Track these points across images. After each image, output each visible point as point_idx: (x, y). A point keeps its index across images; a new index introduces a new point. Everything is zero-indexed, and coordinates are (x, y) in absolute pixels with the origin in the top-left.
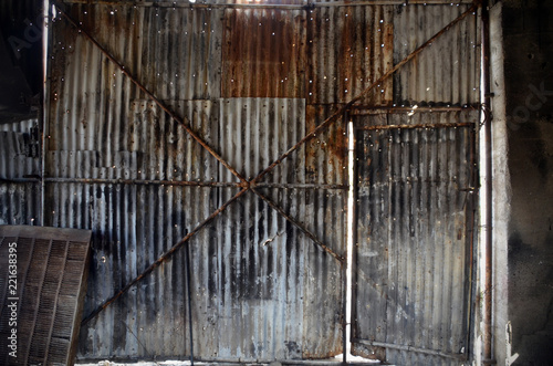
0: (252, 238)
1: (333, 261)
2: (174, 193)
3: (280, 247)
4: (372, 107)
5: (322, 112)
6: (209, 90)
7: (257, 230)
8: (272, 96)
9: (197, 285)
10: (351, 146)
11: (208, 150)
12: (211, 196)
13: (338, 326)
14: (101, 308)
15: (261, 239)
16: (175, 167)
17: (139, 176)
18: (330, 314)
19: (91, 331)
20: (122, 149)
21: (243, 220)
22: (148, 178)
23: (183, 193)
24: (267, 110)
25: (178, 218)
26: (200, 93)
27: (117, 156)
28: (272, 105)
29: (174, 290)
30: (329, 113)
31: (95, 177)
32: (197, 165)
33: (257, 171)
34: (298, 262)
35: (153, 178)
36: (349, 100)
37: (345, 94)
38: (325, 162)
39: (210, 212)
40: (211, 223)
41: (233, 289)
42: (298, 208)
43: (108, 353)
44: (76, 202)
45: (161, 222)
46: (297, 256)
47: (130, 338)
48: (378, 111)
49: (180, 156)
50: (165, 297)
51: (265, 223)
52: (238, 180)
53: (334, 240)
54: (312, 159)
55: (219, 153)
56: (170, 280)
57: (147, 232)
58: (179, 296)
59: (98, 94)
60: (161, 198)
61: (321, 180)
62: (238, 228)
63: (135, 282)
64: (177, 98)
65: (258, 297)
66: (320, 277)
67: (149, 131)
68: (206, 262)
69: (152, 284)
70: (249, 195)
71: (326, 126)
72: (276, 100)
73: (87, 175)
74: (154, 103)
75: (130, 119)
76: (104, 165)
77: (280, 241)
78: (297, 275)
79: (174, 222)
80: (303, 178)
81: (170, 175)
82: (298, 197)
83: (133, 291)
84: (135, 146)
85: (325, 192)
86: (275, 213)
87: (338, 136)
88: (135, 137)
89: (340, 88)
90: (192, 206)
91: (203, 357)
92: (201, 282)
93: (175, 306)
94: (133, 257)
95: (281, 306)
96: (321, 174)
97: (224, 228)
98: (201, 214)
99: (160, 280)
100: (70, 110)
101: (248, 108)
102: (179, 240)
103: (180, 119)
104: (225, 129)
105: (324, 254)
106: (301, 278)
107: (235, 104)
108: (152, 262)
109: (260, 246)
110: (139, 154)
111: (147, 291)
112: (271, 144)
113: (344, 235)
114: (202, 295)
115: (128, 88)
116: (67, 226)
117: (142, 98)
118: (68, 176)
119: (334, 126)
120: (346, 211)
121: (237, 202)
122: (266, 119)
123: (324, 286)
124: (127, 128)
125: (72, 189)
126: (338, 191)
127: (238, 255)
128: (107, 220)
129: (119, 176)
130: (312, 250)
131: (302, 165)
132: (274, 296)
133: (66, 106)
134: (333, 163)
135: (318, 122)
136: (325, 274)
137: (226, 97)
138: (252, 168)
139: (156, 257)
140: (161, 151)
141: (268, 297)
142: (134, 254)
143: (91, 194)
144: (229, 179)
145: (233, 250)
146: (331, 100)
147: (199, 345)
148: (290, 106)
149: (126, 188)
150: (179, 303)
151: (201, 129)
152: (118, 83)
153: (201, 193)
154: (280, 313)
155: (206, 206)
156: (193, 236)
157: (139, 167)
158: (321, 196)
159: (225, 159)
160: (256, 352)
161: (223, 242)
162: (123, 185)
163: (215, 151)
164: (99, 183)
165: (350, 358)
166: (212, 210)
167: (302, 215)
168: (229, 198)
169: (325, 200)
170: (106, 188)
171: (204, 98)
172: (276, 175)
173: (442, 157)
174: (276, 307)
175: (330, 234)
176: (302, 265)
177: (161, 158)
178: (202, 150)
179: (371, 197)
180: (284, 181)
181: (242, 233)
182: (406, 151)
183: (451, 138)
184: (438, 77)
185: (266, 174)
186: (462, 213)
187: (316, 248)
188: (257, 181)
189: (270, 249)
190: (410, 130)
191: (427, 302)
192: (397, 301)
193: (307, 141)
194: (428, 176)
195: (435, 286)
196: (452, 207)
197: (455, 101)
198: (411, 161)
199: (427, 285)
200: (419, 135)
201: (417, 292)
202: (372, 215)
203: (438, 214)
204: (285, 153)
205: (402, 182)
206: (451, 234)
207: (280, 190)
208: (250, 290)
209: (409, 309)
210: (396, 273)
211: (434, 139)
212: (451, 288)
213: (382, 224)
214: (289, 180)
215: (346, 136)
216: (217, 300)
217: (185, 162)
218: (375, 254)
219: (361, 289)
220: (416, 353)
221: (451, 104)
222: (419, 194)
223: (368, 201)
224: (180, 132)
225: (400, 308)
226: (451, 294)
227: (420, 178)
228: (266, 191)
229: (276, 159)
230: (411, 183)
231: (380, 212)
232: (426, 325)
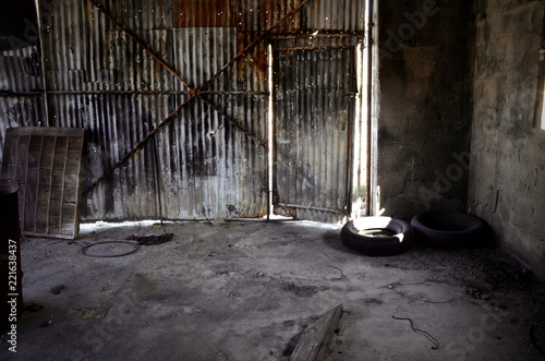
0: (200, 131)
1: (259, 147)
2: (143, 100)
3: (220, 137)
4: (285, 33)
5: (249, 38)
6: (165, 22)
7: (203, 125)
8: (211, 26)
9: (163, 166)
10: (270, 64)
11: (165, 67)
12: (170, 101)
13: (264, 194)
14: (95, 185)
15: (206, 131)
16: (142, 80)
17: (116, 88)
18: (258, 187)
19: (89, 201)
20: (102, 68)
21: (193, 118)
22: (123, 89)
23: (149, 99)
24: (208, 37)
25: (147, 118)
26: (158, 24)
27: (99, 73)
28: (211, 33)
29: (146, 170)
30: (252, 39)
31: (84, 89)
32: (158, 79)
33: (202, 82)
34: (233, 148)
35: (126, 89)
36: (269, 27)
37: (266, 24)
38: (252, 75)
39: (169, 113)
40: (170, 122)
41: (188, 168)
42: (232, 109)
43: (102, 216)
44: (71, 108)
45: (134, 121)
46: (233, 144)
47: (117, 205)
48: (290, 37)
49: (146, 72)
50: (140, 175)
51: (209, 120)
52: (189, 89)
53: (259, 132)
54: (242, 73)
55: (173, 68)
56: (143, 163)
57: (125, 129)
58: (150, 175)
59: (81, 26)
60: (133, 104)
61: (249, 89)
62: (190, 124)
63: (118, 165)
64: (141, 29)
65: (206, 174)
66: (250, 159)
67: (121, 54)
68: (168, 149)
69: (130, 166)
70: (196, 100)
71: (251, 50)
72: (215, 29)
73: (78, 89)
74: (124, 33)
75: (107, 46)
76: (90, 81)
77: (220, 133)
78: (234, 157)
79: (144, 121)
80: (235, 87)
81: (139, 86)
82: (232, 101)
83: (117, 172)
84: (112, 66)
85: (252, 97)
86: (216, 113)
87: (261, 56)
88: (111, 58)
89: (262, 19)
90: (156, 109)
91: (169, 217)
92: (165, 164)
93: (147, 181)
94: (115, 146)
95: (223, 180)
96: (249, 84)
97: (180, 124)
98: (163, 115)
99: (136, 163)
100: (60, 38)
101: (194, 36)
102: (148, 134)
103: (144, 44)
104: (178, 52)
105: (253, 142)
106: (236, 160)
107: (184, 33)
108: (129, 150)
109: (206, 136)
110: (115, 71)
111: (127, 171)
112: (211, 62)
113: (266, 129)
114: (166, 174)
115: (103, 21)
116: (66, 125)
117: (114, 29)
118: (64, 89)
119: (258, 48)
120: (267, 111)
121: (189, 106)
122: (208, 43)
123: (253, 166)
124: (105, 52)
125: (67, 100)
126: (262, 96)
127: (190, 143)
128: (95, 121)
129: (101, 88)
130: (244, 140)
131: (235, 78)
132: (218, 173)
133: (57, 36)
134: (258, 76)
135: (245, 45)
136: (253, 157)
137: (177, 27)
138: (198, 80)
139: (132, 146)
140: (131, 69)
141: (214, 174)
142: (116, 145)
143: (82, 102)
144: (182, 89)
145: (187, 140)
146: (255, 28)
147: (166, 209)
148: (225, 33)
149: (107, 98)
150: (150, 179)
151: (160, 52)
152: (96, 18)
153: (162, 99)
154: (222, 185)
155: (166, 108)
156: (157, 131)
157: (116, 82)
158: (249, 100)
159: (179, 74)
160: (206, 213)
161: (180, 134)
162: (104, 95)
164: (87, 94)
165: (272, 217)
166: (170, 111)
167: (235, 114)
168: (182, 103)
169: (252, 103)
170: (93, 98)
171: (161, 28)
172: (216, 84)
173: (332, 70)
174: (219, 181)
175: (256, 128)
176: (236, 151)
177: (132, 74)
178: (162, 67)
179: (285, 100)
180: (222, 89)
181: (193, 127)
182: (308, 66)
183: (339, 56)
184: (334, 11)
185: (209, 84)
186: (346, 111)
187: (246, 138)
188: (202, 90)
189: (213, 139)
190: (311, 51)
191: (323, 174)
192: (303, 175)
193: (238, 59)
194: (323, 86)
195: (329, 163)
196: (339, 107)
197: (346, 29)
198: (311, 74)
199: (323, 163)
200: (317, 54)
201: (317, 168)
202: (286, 113)
203: (329, 112)
204: (222, 68)
205: (305, 90)
206: (338, 127)
207: (219, 96)
208: (201, 169)
209: (311, 180)
210: (302, 155)
211: (327, 58)
212: (338, 164)
213: (292, 120)
214: (226, 88)
215: (267, 56)
216: (177, 176)
217: (149, 77)
218: (288, 142)
219: (279, 167)
220: (316, 211)
221: (343, 30)
222: (317, 97)
223: (282, 104)
224: (144, 55)
225: (305, 180)
226: (338, 169)
227: (317, 87)
228: (209, 96)
229: (215, 73)
230: (312, 90)
231: (291, 112)
232: (322, 191)
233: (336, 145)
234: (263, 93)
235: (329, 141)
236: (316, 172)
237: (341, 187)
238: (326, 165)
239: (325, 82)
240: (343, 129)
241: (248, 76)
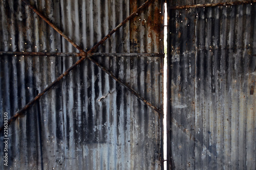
0: (90, 96)
1: (153, 112)
2: (26, 62)
3: (112, 102)
7: (93, 89)
9: (47, 134)
10: (166, 23)
11: (52, 27)
12: (57, 64)
13: (157, 162)
15: (97, 96)
16: (25, 40)
18: (151, 153)
21: (82, 82)
22: (2, 49)
23: (34, 61)
25: (30, 81)
29: (28, 140)
32: (44, 39)
33: (92, 43)
34: (125, 113)
35: (6, 49)
38: (145, 36)
39: (56, 76)
40: (57, 86)
41: (76, 136)
42: (125, 71)
45: (15, 85)
46: (125, 109)
49: (29, 31)
50: (20, 145)
51: (100, 84)
52: (78, 51)
53: (153, 96)
54: (135, 33)
55: (61, 29)
56: (25, 131)
58: (33, 144)
60: (14, 66)
61: (142, 50)
62: (79, 89)
65: (95, 142)
66: (143, 124)
68: (54, 115)
70: (86, 63)
71: (145, 9)
78: (125, 123)
79: (27, 85)
80: (128, 49)
81: (21, 47)
82: (125, 63)
85: (146, 59)
86: (107, 76)
87: (155, 15)
90: (41, 71)
92: (50, 131)
93: (29, 152)
95: (113, 147)
96: (142, 45)
97: (68, 88)
98: (49, 78)
99: (16, 132)
102: (32, 99)
103: (27, 1)
104: (65, 9)
105: (146, 107)
106: (128, 126)
109: (96, 102)
112: (102, 21)
113: (161, 92)
114: (51, 141)
119: (152, 7)
120: (162, 74)
121: (78, 69)
123: (146, 132)
126: (156, 58)
127: (79, 109)
130: (136, 104)
131: (128, 39)
132: (108, 140)
134: (152, 37)
136: (146, 122)
138: (88, 41)
139: (12, 114)
140: (12, 28)
141: (103, 141)
144: (70, 51)
145: (75, 105)
150: (33, 149)
151: (46, 9)
153: (48, 61)
154: (113, 153)
155: (52, 71)
156: (43, 96)
158: (142, 62)
159: (67, 34)
161: (67, 99)
163: (58, 27)
166: (57, 74)
167: (128, 77)
168: (71, 65)
169: (146, 65)
172: (107, 46)
173: (239, 29)
174: (109, 149)
175: (149, 92)
176: (128, 116)
177: (13, 33)
178: (47, 26)
179: (181, 62)
180: (113, 51)
181: (82, 92)
182: (209, 25)
183: (248, 12)
185: (100, 45)
186: (254, 73)
187: (139, 102)
188: (93, 51)
189: (104, 104)
190: (213, 8)
191: (226, 143)
192: (202, 143)
193: (131, 19)
194: (227, 45)
195: (234, 131)
196: (246, 68)
198: (213, 33)
199: (226, 130)
200: (221, 11)
201: (219, 135)
202: (182, 76)
203: (234, 74)
204: (114, 28)
205: (205, 51)
206: (244, 91)
207: (111, 58)
208: (89, 136)
209: (212, 149)
210: (201, 121)
211: (232, 14)
212: (245, 132)
213: (189, 83)
214: (118, 50)
215: (162, 15)
216: (63, 145)
217: (33, 36)
218: (185, 106)
219: (174, 133)
222: (219, 59)
223: (179, 66)
224: (28, 12)
225: (205, 149)
226: (245, 136)
227: (220, 47)
228: (100, 59)
229: (107, 33)
230: (213, 50)
231: (189, 74)
232: (225, 161)
233: (242, 110)
234: (157, 55)
235: (234, 106)
236: (219, 139)
238: (230, 133)
239: (229, 42)
240: (252, 93)
241: (142, 36)
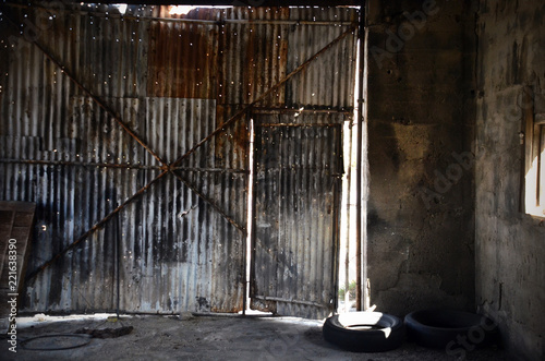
0: (171, 211)
1: (237, 231)
2: (107, 174)
3: (193, 218)
4: (268, 108)
5: (229, 111)
6: (138, 90)
7: (175, 204)
8: (189, 97)
9: (125, 249)
10: (252, 140)
11: (136, 139)
12: (138, 176)
13: (241, 285)
14: (40, 270)
15: (178, 211)
16: (108, 151)
17: (78, 159)
18: (233, 275)
19: (30, 290)
20: (62, 136)
21: (164, 196)
22: (85, 160)
23: (115, 173)
24: (185, 109)
25: (110, 193)
26: (129, 92)
27: (58, 142)
28: (189, 104)
29: (105, 254)
30: (233, 114)
31: (39, 158)
32: (127, 151)
33: (176, 157)
34: (208, 231)
35: (89, 160)
36: (251, 101)
37: (248, 97)
38: (231, 151)
39: (137, 189)
40: (138, 199)
41: (154, 252)
42: (208, 188)
43: (43, 308)
44: (20, 178)
45: (96, 196)
46: (208, 225)
47: (65, 294)
48: (273, 112)
49: (113, 143)
50: (97, 259)
51: (182, 199)
52: (161, 164)
53: (238, 214)
54: (220, 149)
55: (145, 142)
56: (102, 244)
57: (84, 205)
58: (109, 258)
59: (41, 89)
60: (96, 177)
61: (228, 166)
62: (160, 203)
63: (71, 247)
64: (111, 95)
65: (175, 260)
66: (226, 244)
67: (86, 122)
68: (133, 229)
69: (87, 248)
70: (169, 176)
71: (231, 124)
72: (192, 100)
73: (31, 157)
74: (91, 99)
75: (70, 112)
76: (47, 149)
77: (194, 213)
78: (207, 241)
79: (107, 197)
80: (213, 164)
81: (104, 158)
82: (209, 179)
83: (69, 254)
84: (74, 134)
85: (231, 175)
86: (190, 191)
87: (242, 131)
88: (74, 126)
89: (245, 91)
90: (123, 184)
91: (127, 310)
92: (128, 246)
93: (105, 266)
94: (71, 225)
95: (193, 267)
96: (228, 161)
97: (148, 202)
98: (130, 191)
99: (94, 245)
100: (15, 100)
101: (169, 106)
102: (111, 212)
103: (114, 112)
104: (151, 123)
105: (230, 225)
106: (210, 244)
107: (159, 103)
108: (87, 230)
109: (177, 217)
110: (78, 140)
111: (82, 254)
112: (187, 136)
113: (245, 210)
114: (129, 257)
115: (68, 85)
116: (12, 198)
117: (80, 94)
118: (13, 157)
119: (239, 123)
120: (247, 191)
121: (160, 183)
122: (184, 116)
123: (229, 252)
124: (67, 119)
125: (17, 170)
126: (241, 175)
127: (159, 224)
128: (49, 195)
129: (60, 159)
130: (220, 222)
131: (212, 154)
132: (188, 259)
133: (11, 97)
134: (238, 152)
135: (225, 119)
136: (230, 242)
137: (151, 97)
138: (172, 154)
139: (90, 226)
140: (97, 139)
141: (184, 260)
142: (71, 224)
143: (35, 172)
144: (153, 163)
145: (155, 220)
146: (237, 101)
147: (124, 301)
148: (203, 106)
149: (66, 168)
150: (109, 264)
151: (131, 122)
152: (59, 81)
153: (130, 173)
154: (193, 273)
155: (134, 184)
156: (122, 209)
157: (77, 152)
158: (227, 178)
159: (151, 147)
160: (172, 306)
161: (148, 213)
162: (63, 166)
163: (141, 140)
164: (42, 164)
165: (249, 312)
166: (138, 188)
167: (211, 193)
168: (153, 178)
169: (231, 182)
170: (49, 169)
171: (133, 96)
172: (191, 160)
173: (318, 149)
174: (189, 268)
175: (234, 209)
176: (211, 234)
177: (97, 145)
178: (132, 138)
179: (266, 180)
180: (197, 166)
181: (163, 206)
182: (292, 144)
183: (325, 134)
184: (322, 85)
185: (183, 160)
186: (331, 193)
187: (223, 220)
188: (175, 166)
189: (185, 220)
190: (296, 128)
191: (306, 263)
192: (284, 263)
193: (217, 134)
194: (308, 165)
195: (313, 251)
196: (325, 189)
197: (335, 104)
198: (296, 153)
199: (306, 249)
200: (302, 132)
201: (300, 255)
202: (267, 194)
203: (314, 193)
204: (199, 143)
205: (289, 169)
206: (323, 210)
207: (195, 173)
208: (169, 254)
209: (293, 269)
210: (284, 241)
211: (312, 135)
212: (323, 251)
213: (274, 201)
214: (202, 165)
215: (248, 131)
216: (141, 262)
217: (117, 148)
218: (269, 225)
219: (258, 253)
220: (299, 305)
221: (331, 106)
222: (301, 177)
223: (263, 184)
224: (113, 124)
225: (287, 269)
226: (323, 256)
227: (302, 166)
228: (183, 173)
229: (191, 147)
230: (295, 169)
231: (273, 192)
232: (305, 282)
233: (320, 229)
234: (242, 171)
235: (314, 225)
236: (299, 260)
237: (326, 277)
238: (310, 253)
239: (310, 161)
240: (329, 212)
241: (227, 152)
